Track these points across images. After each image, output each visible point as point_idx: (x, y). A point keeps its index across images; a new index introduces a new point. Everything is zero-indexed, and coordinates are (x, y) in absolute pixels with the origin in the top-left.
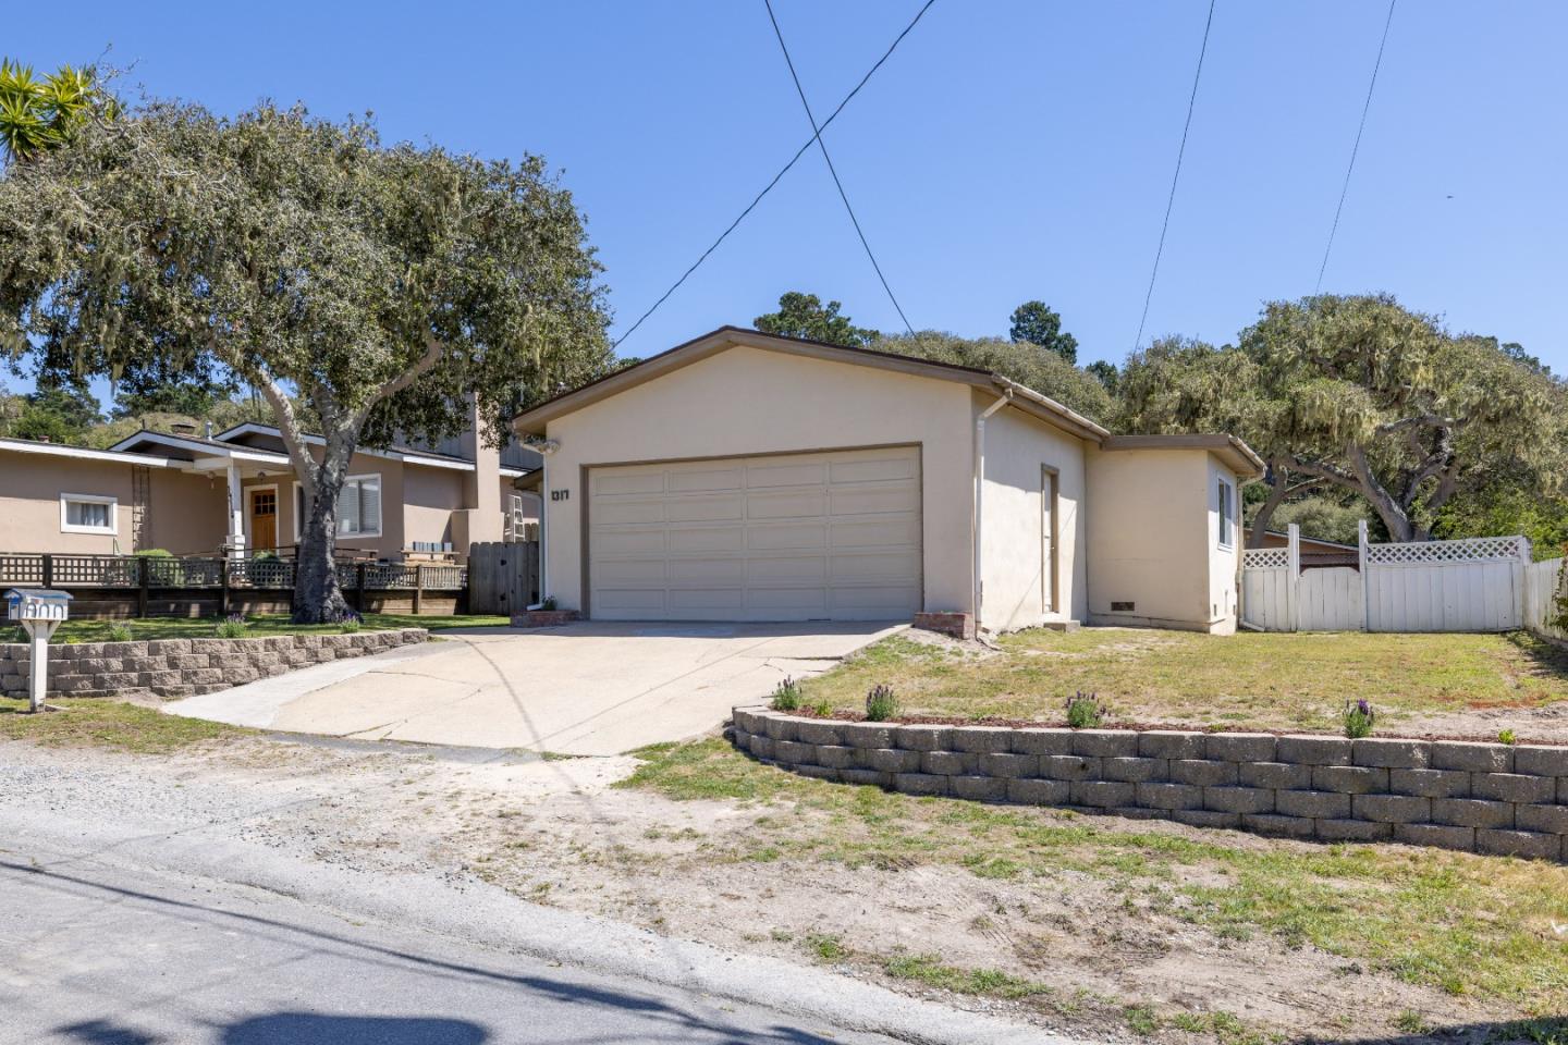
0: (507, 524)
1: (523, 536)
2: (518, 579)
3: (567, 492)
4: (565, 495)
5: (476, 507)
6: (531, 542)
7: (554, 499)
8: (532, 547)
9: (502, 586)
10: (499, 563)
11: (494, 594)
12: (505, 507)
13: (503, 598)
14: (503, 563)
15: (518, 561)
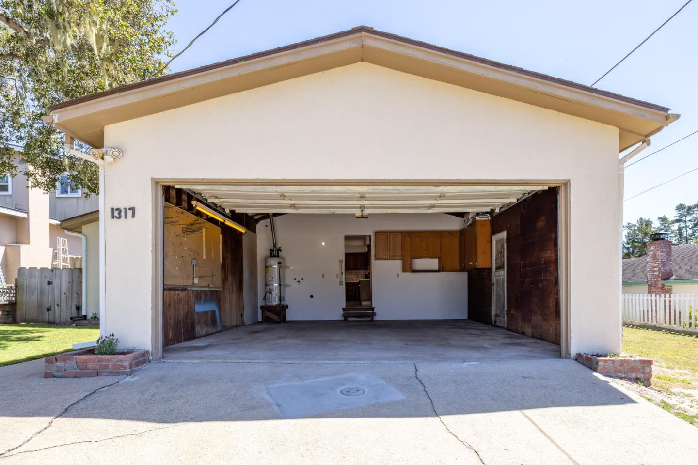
0: (55, 257)
1: (69, 265)
2: (63, 295)
3: (133, 209)
4: (130, 213)
5: (28, 243)
6: (75, 269)
7: (113, 217)
8: (76, 273)
9: (47, 301)
10: (46, 283)
11: (40, 305)
12: (53, 244)
13: (49, 310)
14: (49, 283)
15: (64, 282)
